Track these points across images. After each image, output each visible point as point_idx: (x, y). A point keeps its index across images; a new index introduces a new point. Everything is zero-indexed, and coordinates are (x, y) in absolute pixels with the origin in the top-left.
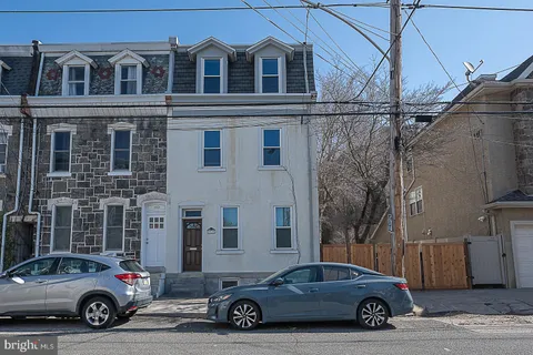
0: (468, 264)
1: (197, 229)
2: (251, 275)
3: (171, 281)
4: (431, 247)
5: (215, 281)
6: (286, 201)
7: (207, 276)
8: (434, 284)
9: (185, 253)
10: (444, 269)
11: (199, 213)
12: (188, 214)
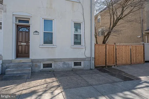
0: (144, 53)
1: (26, 32)
2: (60, 60)
3: (7, 65)
4: (134, 47)
5: (38, 64)
6: (79, 20)
7: (33, 61)
8: (134, 62)
9: (17, 46)
10: (137, 55)
11: (28, 22)
12: (20, 21)
